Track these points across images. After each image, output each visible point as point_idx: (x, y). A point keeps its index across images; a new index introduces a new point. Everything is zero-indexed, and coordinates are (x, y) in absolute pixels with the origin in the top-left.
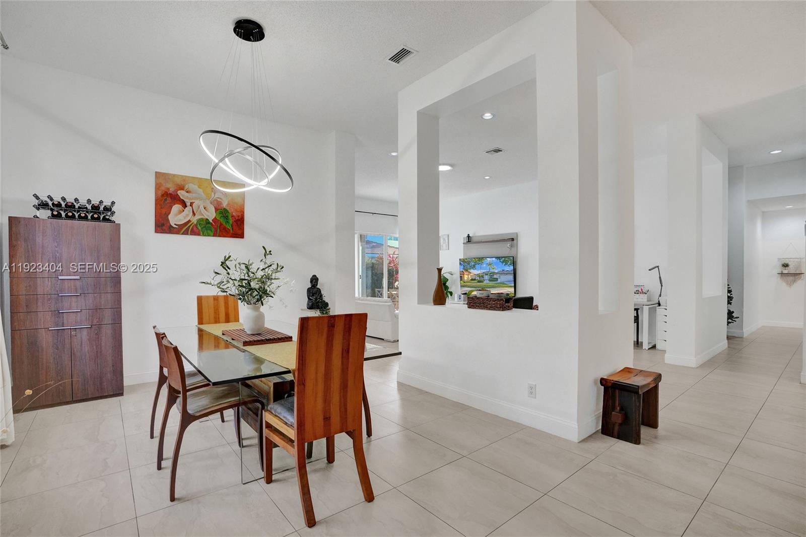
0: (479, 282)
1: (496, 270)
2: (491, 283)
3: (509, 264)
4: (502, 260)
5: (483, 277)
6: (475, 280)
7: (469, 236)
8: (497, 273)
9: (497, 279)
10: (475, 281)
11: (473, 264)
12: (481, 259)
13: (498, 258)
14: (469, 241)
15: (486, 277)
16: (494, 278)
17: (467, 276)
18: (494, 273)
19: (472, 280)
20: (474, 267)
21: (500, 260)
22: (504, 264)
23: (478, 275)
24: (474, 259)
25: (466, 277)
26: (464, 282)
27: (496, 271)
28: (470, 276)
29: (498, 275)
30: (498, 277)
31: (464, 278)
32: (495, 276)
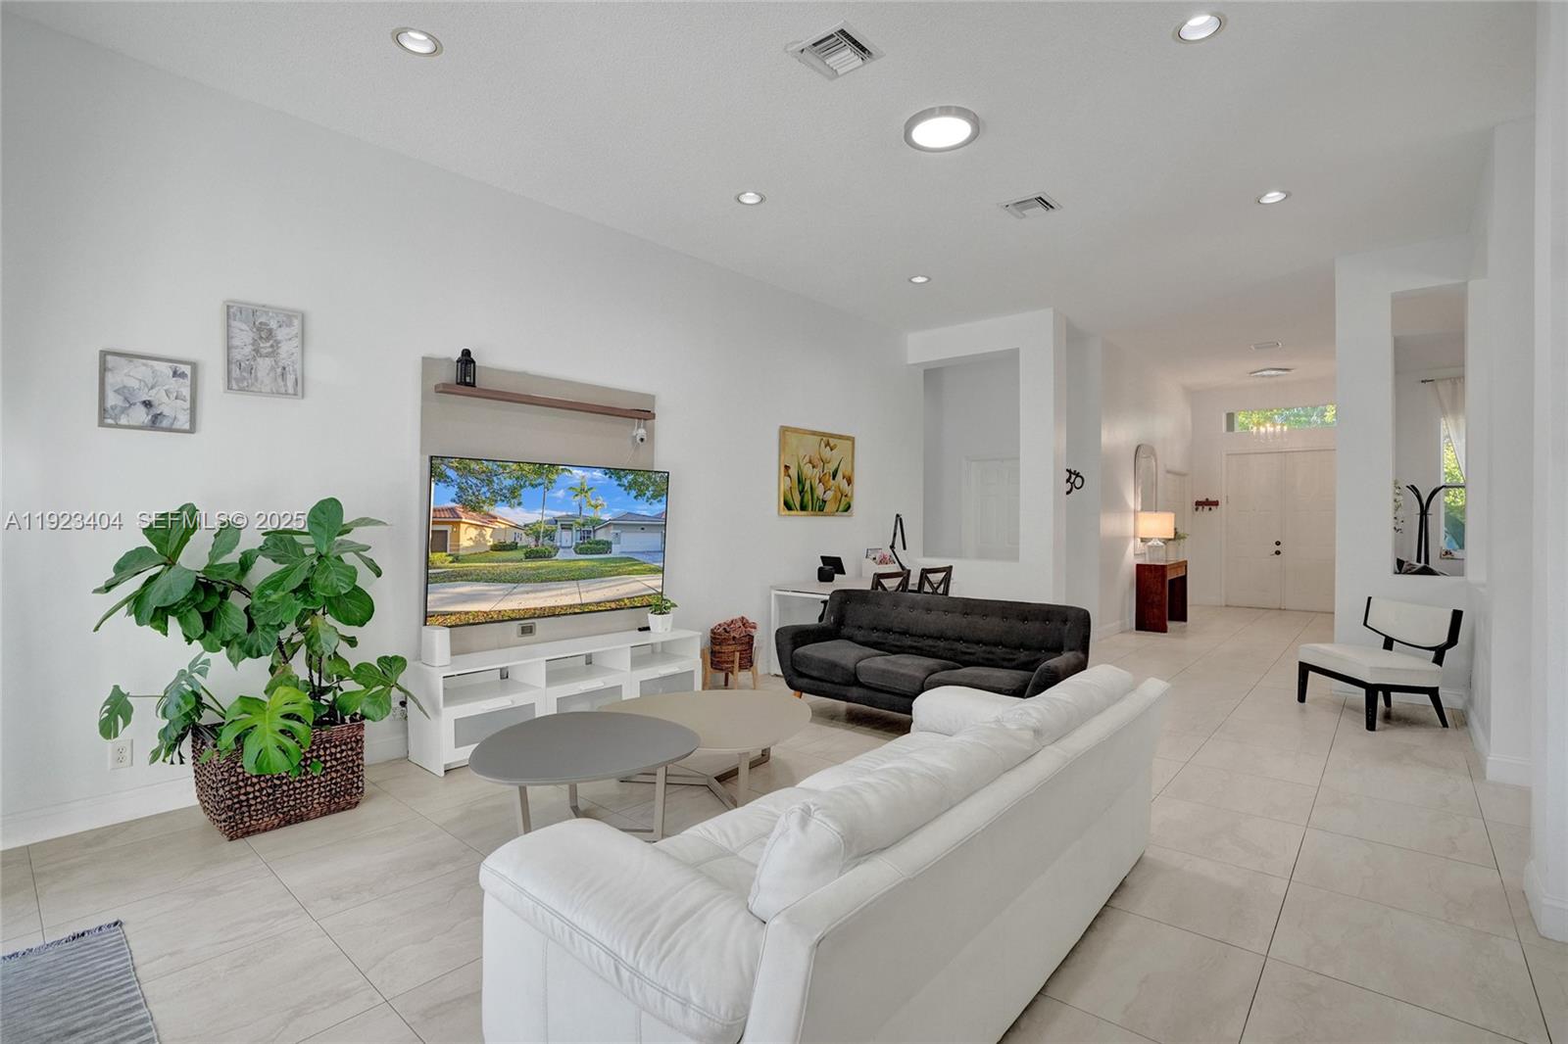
0: (532, 555)
1: (603, 511)
2: (585, 561)
3: (648, 494)
4: (625, 482)
5: (550, 535)
6: (513, 547)
7: (466, 359)
8: (607, 525)
9: (606, 547)
10: (520, 554)
11: (508, 482)
12: (545, 470)
13: (613, 472)
14: (462, 383)
15: (566, 538)
16: (598, 543)
17: (473, 532)
18: (597, 524)
19: (500, 547)
20: (511, 496)
21: (619, 478)
22: (633, 493)
23: (531, 529)
24: (514, 466)
25: (467, 536)
26: (457, 559)
27: (606, 517)
28: (488, 532)
29: (612, 531)
30: (610, 539)
31: (457, 535)
32: (601, 535)
